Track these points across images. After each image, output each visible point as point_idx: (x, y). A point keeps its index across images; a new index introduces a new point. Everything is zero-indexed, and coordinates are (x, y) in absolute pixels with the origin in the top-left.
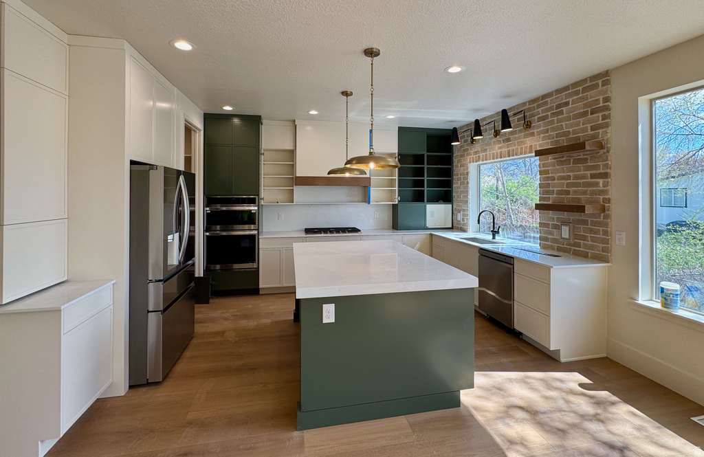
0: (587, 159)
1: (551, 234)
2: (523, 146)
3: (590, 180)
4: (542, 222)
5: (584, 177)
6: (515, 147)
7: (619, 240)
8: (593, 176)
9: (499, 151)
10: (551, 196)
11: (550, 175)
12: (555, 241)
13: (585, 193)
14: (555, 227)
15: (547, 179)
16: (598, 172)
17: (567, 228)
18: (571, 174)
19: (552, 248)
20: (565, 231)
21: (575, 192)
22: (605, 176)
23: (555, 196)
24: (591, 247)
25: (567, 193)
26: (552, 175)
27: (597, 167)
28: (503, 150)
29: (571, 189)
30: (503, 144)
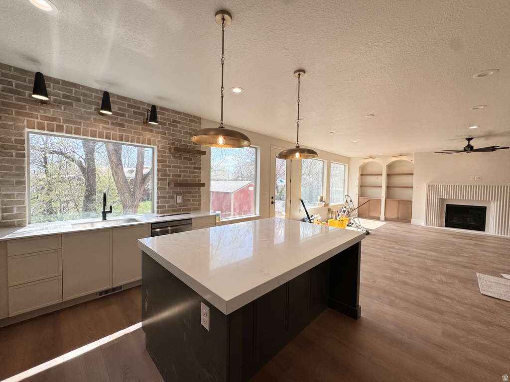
0: (191, 158)
1: (168, 202)
3: (192, 170)
4: (160, 195)
5: (189, 168)
6: (130, 135)
8: (194, 168)
9: (105, 131)
10: (168, 178)
11: (167, 164)
12: (169, 206)
13: (190, 176)
14: (172, 197)
15: (166, 166)
16: (196, 166)
17: (181, 197)
18: (182, 165)
19: (168, 211)
20: (179, 199)
21: (184, 176)
22: (200, 169)
23: (171, 177)
24: (193, 205)
25: (180, 176)
26: (169, 164)
27: (196, 164)
28: (112, 132)
29: (182, 174)
30: (110, 126)
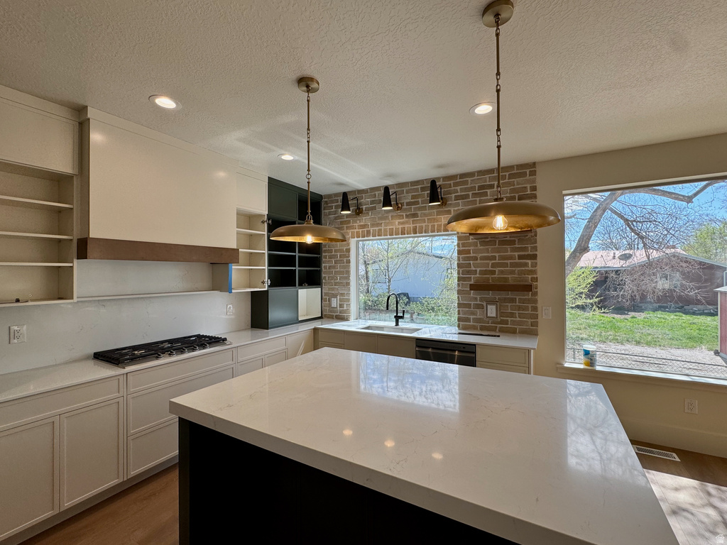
0: (515, 241)
1: (473, 313)
2: (436, 224)
3: (517, 261)
4: (461, 302)
5: (511, 258)
6: (424, 225)
7: (545, 314)
8: (520, 257)
9: (400, 227)
10: (472, 276)
11: (472, 255)
12: (476, 320)
13: (512, 272)
14: (479, 307)
15: (469, 258)
16: (526, 253)
17: (494, 307)
18: (497, 255)
19: (474, 328)
20: (492, 311)
21: (502, 272)
22: (534, 257)
23: (478, 275)
24: (520, 323)
25: (493, 273)
26: (474, 255)
27: (525, 249)
28: (406, 226)
29: (497, 270)
30: (405, 220)
